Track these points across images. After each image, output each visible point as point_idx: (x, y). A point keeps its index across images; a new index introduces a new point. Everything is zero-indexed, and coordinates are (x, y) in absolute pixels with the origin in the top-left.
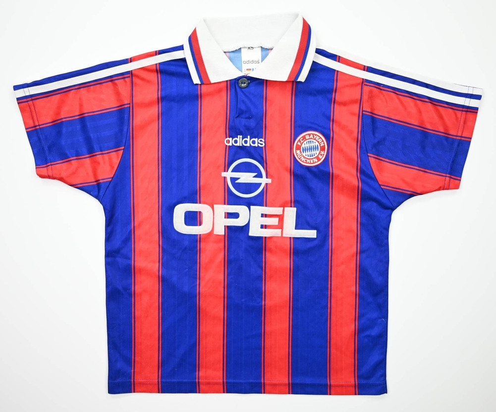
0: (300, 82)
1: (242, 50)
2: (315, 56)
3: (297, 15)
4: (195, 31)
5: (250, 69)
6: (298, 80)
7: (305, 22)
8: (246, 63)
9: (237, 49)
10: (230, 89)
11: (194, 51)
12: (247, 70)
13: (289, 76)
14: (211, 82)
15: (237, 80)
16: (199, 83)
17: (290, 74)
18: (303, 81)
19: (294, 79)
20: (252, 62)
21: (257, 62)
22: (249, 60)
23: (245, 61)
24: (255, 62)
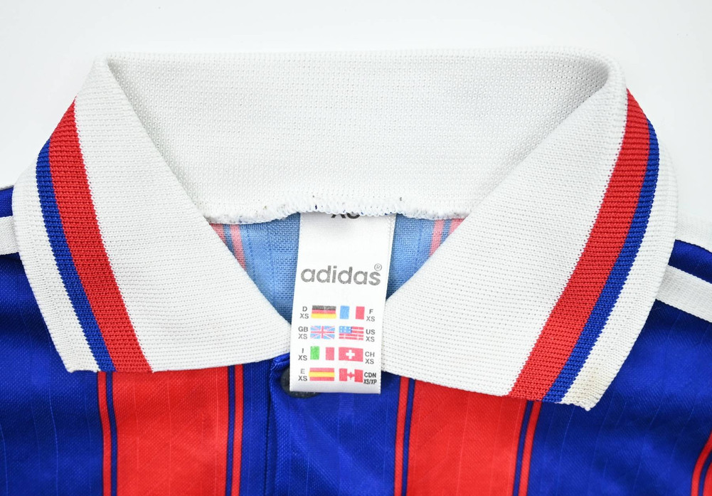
0: (575, 410)
1: (303, 223)
2: (666, 280)
3: (595, 76)
4: (68, 121)
5: (332, 310)
6: (567, 400)
7: (634, 108)
8: (315, 276)
9: (281, 215)
10: (246, 399)
11: (66, 227)
12: (318, 309)
13: (521, 376)
14: (149, 368)
15: (275, 371)
16: (94, 367)
17: (525, 367)
18: (588, 409)
19: (544, 392)
20: (345, 277)
21: (369, 279)
22: (329, 267)
23: (314, 271)
24: (360, 278)
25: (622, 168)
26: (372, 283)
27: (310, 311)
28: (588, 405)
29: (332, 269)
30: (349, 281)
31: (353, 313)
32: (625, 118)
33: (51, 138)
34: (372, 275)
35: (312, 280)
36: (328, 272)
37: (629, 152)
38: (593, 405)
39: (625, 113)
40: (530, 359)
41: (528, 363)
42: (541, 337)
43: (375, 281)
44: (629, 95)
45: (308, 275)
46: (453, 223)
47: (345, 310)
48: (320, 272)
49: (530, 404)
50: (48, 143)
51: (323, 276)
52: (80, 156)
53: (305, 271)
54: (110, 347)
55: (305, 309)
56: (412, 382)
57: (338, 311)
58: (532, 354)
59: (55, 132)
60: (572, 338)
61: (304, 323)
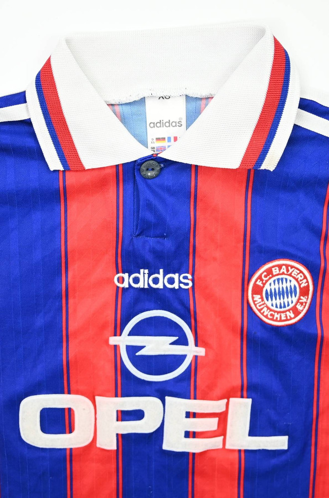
0: (266, 171)
2: (298, 116)
3: (261, 33)
4: (48, 65)
5: (164, 139)
6: (263, 167)
7: (277, 45)
8: (155, 125)
9: (137, 99)
10: (124, 181)
11: (49, 107)
12: (158, 139)
13: (243, 159)
14: (84, 168)
15: (138, 165)
16: (61, 168)
17: (245, 155)
18: (272, 170)
19: (253, 165)
20: (167, 125)
21: (177, 124)
22: (160, 121)
23: (154, 123)
24: (174, 124)
25: (275, 66)
26: (179, 126)
27: (155, 140)
28: (272, 168)
29: (162, 122)
30: (169, 126)
31: (172, 139)
32: (274, 47)
33: (41, 70)
34: (178, 122)
35: (154, 127)
36: (160, 123)
37: (277, 60)
38: (274, 169)
39: (274, 45)
40: (246, 151)
41: (245, 153)
42: (250, 142)
43: (180, 125)
44: (274, 38)
45: (152, 125)
46: (210, 99)
47: (169, 139)
48: (157, 123)
49: (249, 170)
50: (39, 72)
51: (158, 125)
52: (53, 78)
53: (151, 123)
54: (67, 159)
55: (153, 139)
56: (196, 166)
57: (166, 139)
58: (247, 149)
59: (43, 68)
60: (263, 141)
61: (153, 145)
